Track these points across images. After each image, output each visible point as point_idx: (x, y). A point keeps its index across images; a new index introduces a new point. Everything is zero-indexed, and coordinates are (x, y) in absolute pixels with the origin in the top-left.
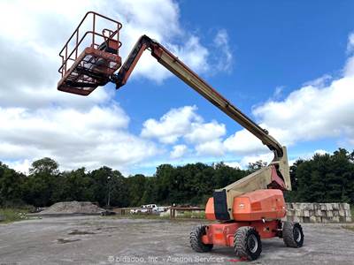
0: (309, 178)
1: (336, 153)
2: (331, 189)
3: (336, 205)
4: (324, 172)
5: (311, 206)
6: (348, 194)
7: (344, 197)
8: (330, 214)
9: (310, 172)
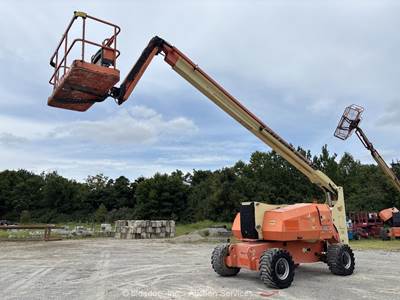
0: (147, 195)
1: (174, 173)
2: (164, 207)
3: (164, 222)
4: (161, 191)
5: (144, 223)
6: (177, 213)
7: (173, 215)
8: (158, 231)
9: (149, 190)
